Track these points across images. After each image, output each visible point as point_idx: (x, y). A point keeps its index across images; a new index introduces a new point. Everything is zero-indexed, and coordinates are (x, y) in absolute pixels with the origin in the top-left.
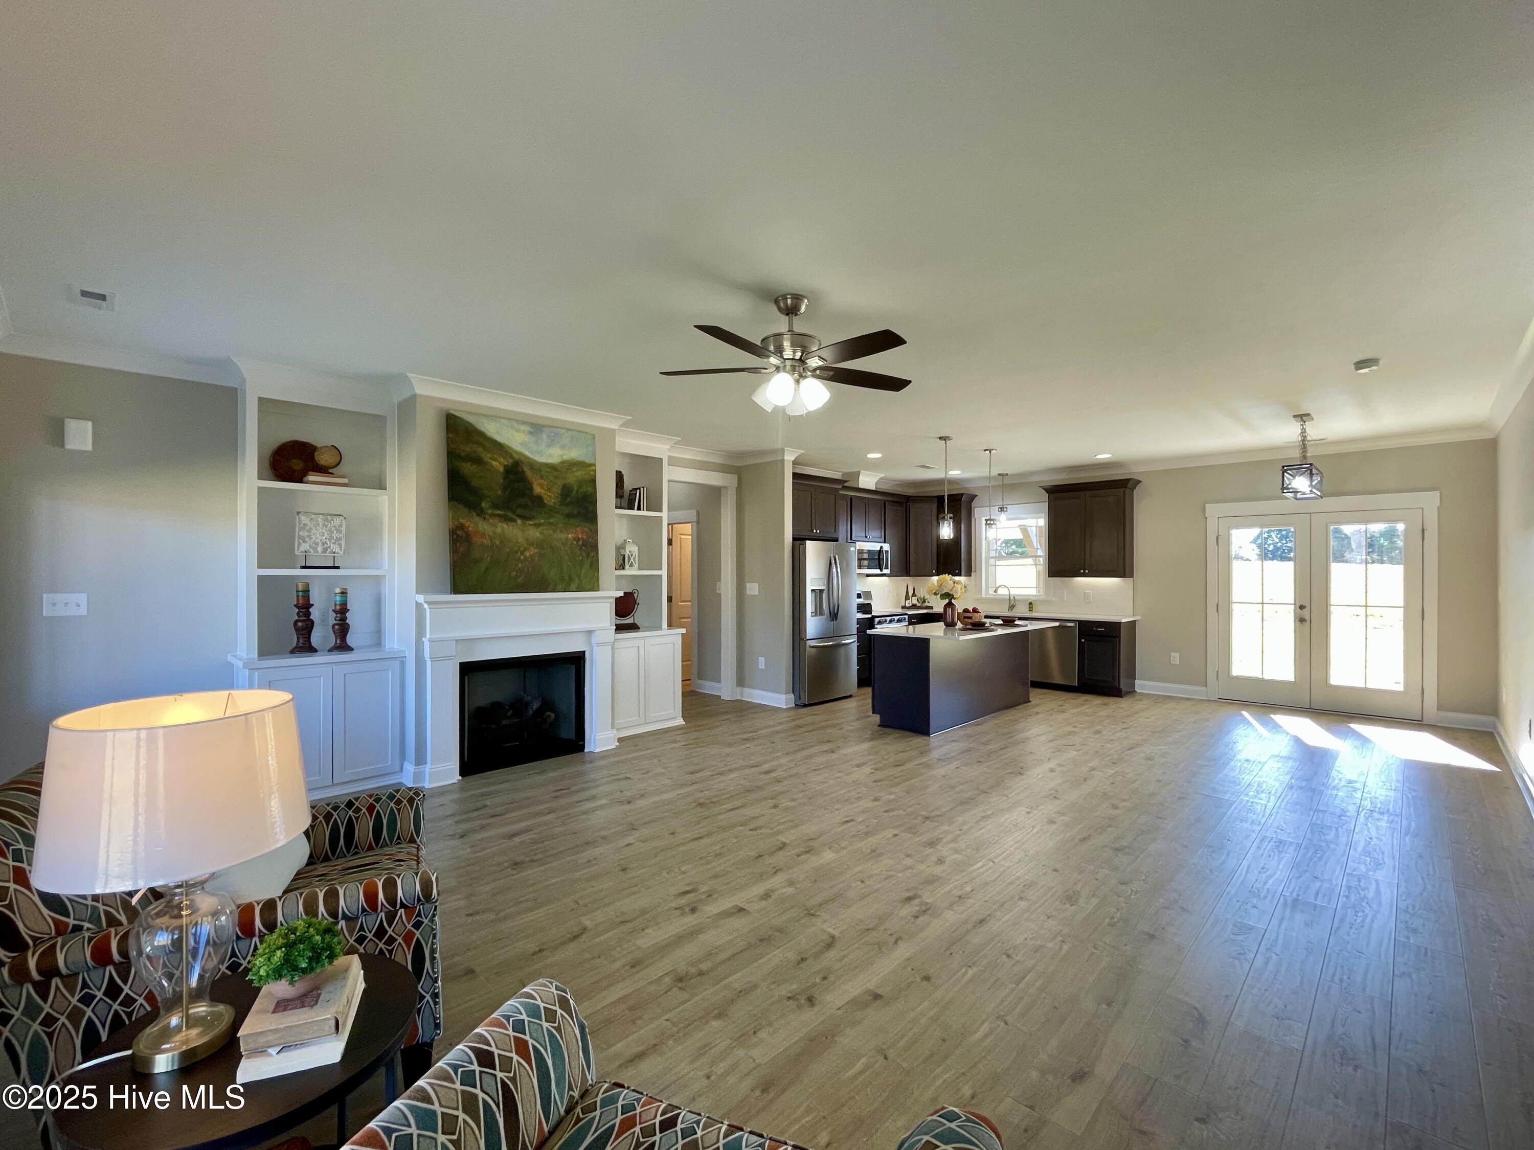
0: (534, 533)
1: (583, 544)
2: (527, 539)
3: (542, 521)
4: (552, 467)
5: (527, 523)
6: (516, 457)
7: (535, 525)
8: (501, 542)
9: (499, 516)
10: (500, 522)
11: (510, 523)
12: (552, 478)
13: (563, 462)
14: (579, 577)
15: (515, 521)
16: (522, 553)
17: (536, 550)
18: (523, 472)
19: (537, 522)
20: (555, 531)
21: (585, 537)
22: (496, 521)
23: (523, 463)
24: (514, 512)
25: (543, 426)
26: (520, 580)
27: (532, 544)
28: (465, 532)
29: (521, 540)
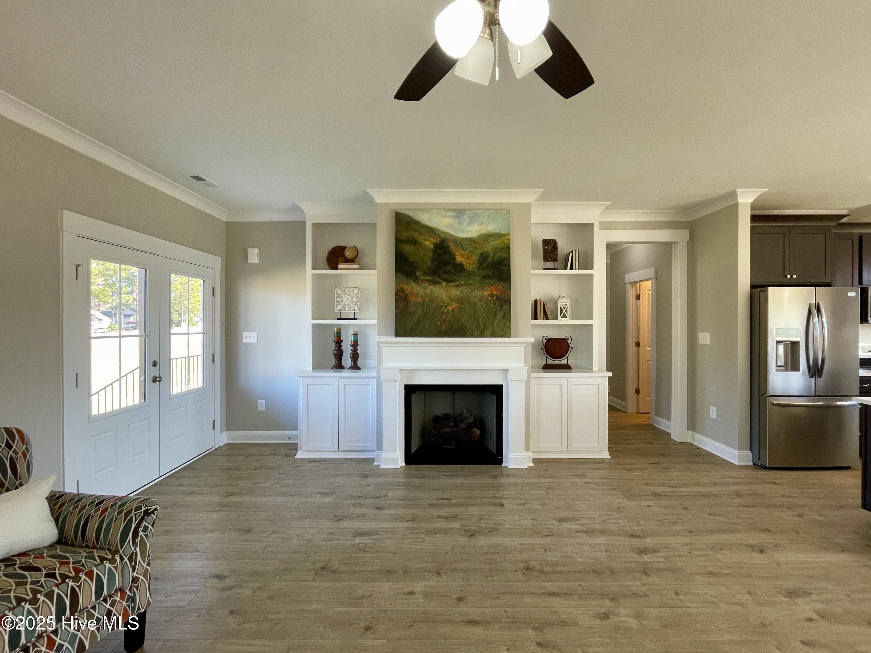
0: (456, 292)
1: (496, 300)
2: (450, 297)
3: (463, 283)
4: (472, 241)
5: (450, 284)
6: (443, 236)
7: (455, 286)
8: (430, 300)
9: (429, 281)
10: (430, 285)
11: (437, 286)
12: (471, 249)
13: (480, 236)
14: (493, 326)
15: (440, 283)
16: (446, 307)
17: (457, 305)
18: (449, 246)
19: (458, 283)
20: (472, 290)
21: (499, 293)
22: (426, 285)
23: (448, 240)
24: (440, 277)
25: (465, 210)
26: (443, 327)
27: (454, 301)
28: (404, 294)
29: (445, 298)
